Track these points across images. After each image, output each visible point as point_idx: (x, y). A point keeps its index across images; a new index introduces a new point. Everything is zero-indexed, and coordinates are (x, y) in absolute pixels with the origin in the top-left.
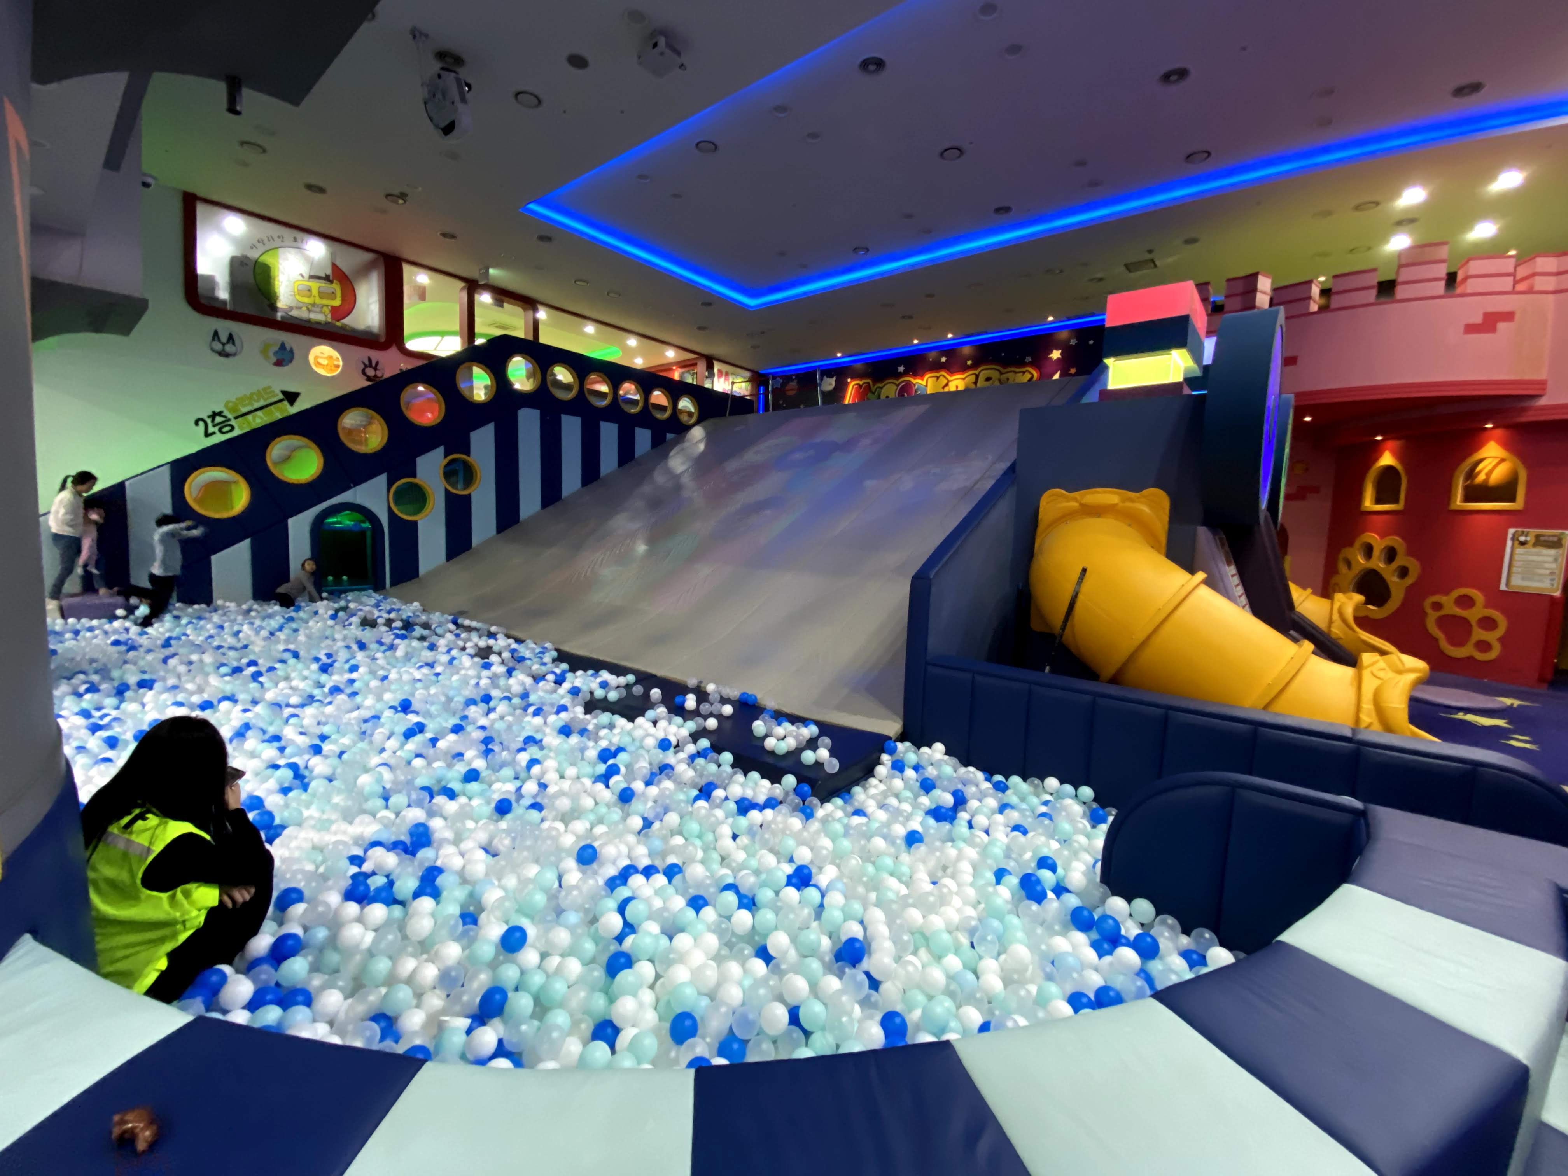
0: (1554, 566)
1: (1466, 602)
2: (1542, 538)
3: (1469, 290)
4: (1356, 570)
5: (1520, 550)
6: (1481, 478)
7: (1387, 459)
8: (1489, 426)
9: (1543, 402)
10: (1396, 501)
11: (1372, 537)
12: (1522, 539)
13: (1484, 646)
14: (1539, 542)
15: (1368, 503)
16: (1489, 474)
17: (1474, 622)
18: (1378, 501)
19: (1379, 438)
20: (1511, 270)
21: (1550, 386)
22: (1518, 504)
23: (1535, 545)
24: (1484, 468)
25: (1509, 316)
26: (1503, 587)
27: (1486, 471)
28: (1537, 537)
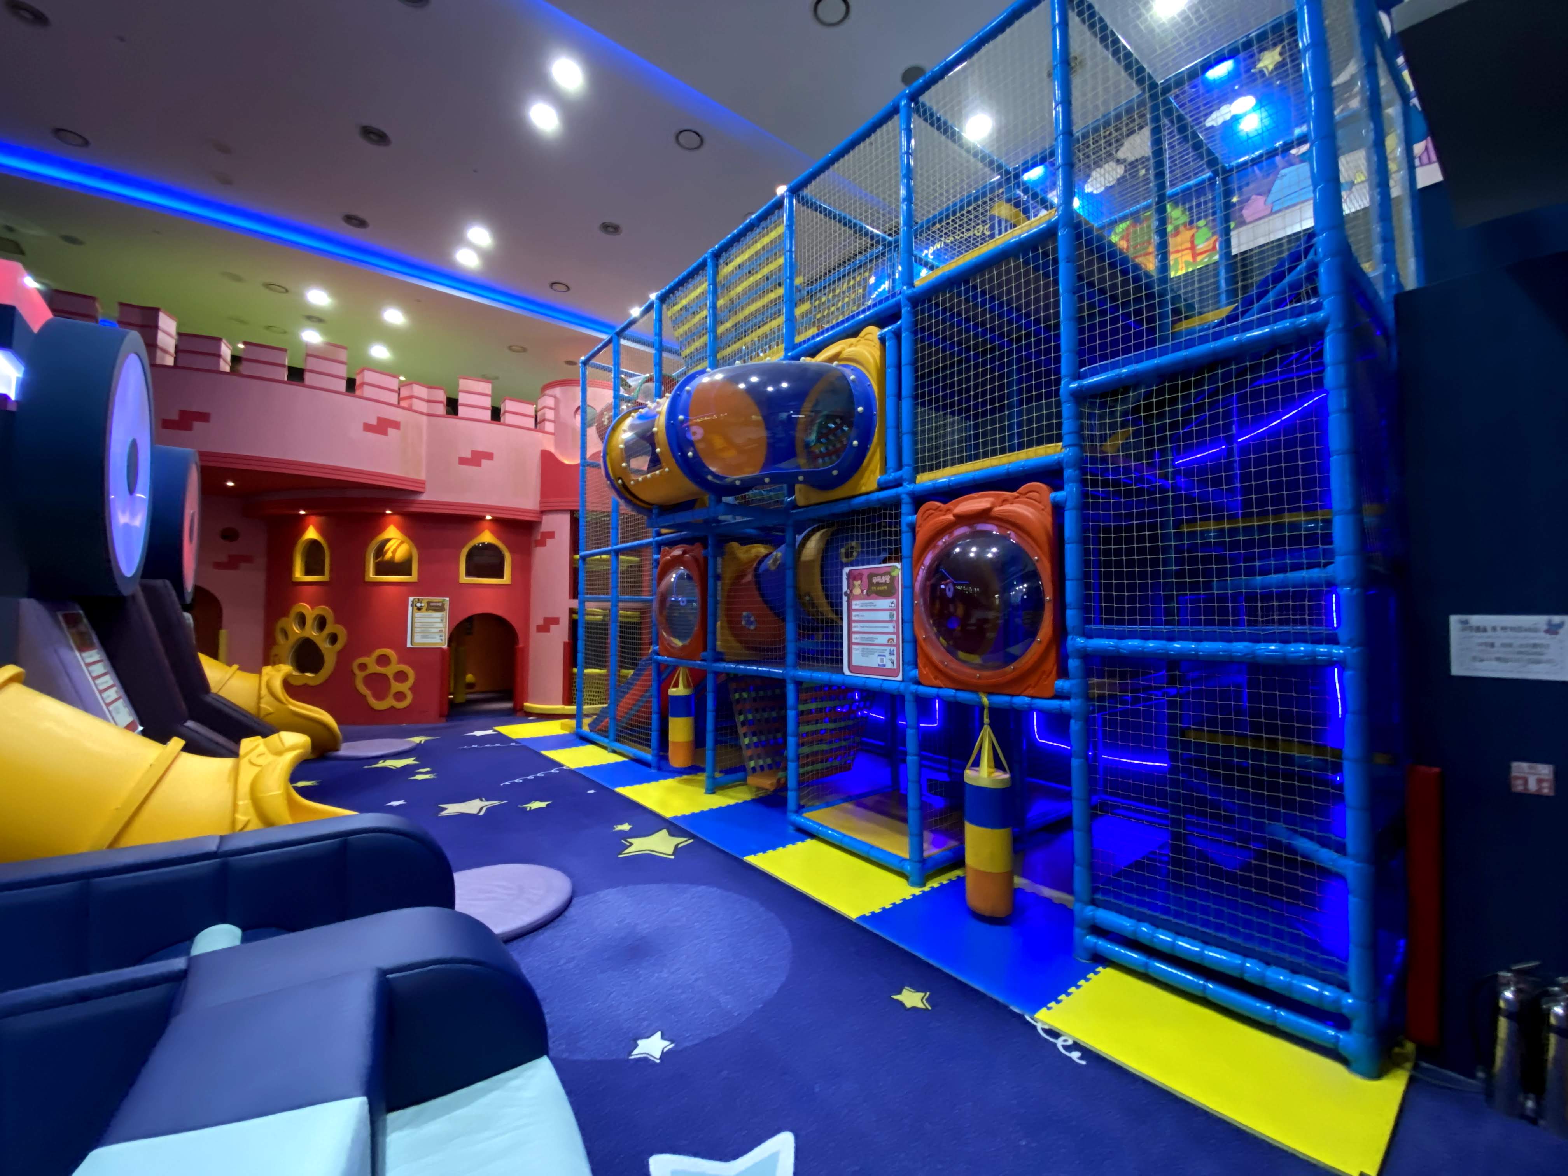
0: (441, 625)
1: (383, 660)
2: (432, 604)
3: (366, 395)
4: (292, 639)
5: (418, 614)
6: (389, 555)
7: (311, 533)
8: (388, 512)
9: (423, 498)
10: (321, 572)
11: (305, 608)
12: (419, 605)
13: (400, 696)
14: (431, 607)
15: (299, 574)
16: (394, 552)
17: (391, 677)
18: (308, 572)
19: (302, 512)
20: (397, 389)
21: (428, 486)
22: (413, 578)
23: (428, 610)
24: (391, 546)
25: (396, 425)
26: (409, 645)
27: (392, 549)
28: (429, 603)
